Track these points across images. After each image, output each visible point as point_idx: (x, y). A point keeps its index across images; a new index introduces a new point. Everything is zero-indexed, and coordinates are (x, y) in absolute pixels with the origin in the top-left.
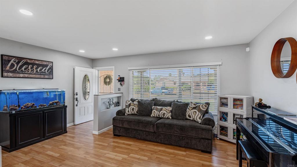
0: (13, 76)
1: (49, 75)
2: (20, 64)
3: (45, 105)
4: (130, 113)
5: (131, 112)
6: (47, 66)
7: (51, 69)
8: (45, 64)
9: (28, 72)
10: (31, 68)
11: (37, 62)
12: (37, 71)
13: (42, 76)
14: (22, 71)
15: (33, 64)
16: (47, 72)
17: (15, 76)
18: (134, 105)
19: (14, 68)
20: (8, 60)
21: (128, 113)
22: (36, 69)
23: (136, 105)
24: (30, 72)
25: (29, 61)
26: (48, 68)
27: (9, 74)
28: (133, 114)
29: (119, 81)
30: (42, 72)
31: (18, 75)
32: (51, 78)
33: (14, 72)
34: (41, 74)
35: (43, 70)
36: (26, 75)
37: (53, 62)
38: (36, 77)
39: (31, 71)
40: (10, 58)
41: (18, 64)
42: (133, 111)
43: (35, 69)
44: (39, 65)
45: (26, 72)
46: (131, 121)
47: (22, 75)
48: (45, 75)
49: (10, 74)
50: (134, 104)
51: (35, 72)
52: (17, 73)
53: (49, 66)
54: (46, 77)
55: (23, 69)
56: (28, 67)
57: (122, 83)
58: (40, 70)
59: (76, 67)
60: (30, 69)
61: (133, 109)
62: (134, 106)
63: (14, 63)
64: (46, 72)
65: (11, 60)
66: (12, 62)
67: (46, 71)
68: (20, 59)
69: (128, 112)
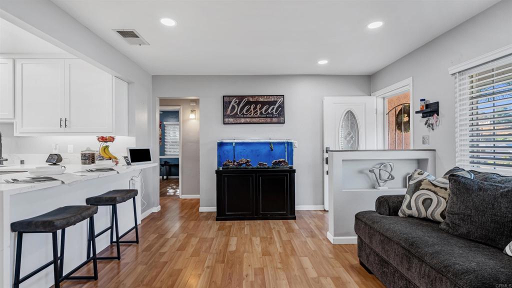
0: (233, 122)
1: (279, 117)
2: (241, 105)
3: (266, 165)
4: (414, 212)
5: (418, 209)
6: (274, 103)
7: (282, 106)
8: (273, 100)
9: (250, 114)
10: (254, 109)
11: (261, 100)
12: (261, 113)
13: (269, 120)
14: (243, 114)
15: (256, 103)
16: (276, 112)
17: (236, 122)
18: (433, 188)
19: (235, 112)
20: (229, 102)
21: (408, 212)
22: (261, 109)
23: (446, 189)
24: (252, 114)
25: (251, 100)
26: (277, 105)
27: (229, 119)
28: (426, 219)
29: (423, 117)
30: (269, 113)
31: (238, 120)
32: (282, 122)
33: (235, 116)
34: (266, 117)
35: (269, 111)
36: (248, 120)
37: (283, 96)
38: (261, 121)
39: (254, 113)
40: (231, 98)
41: (238, 105)
42: (426, 210)
43: (258, 110)
44: (263, 104)
45: (248, 116)
46: (390, 239)
47: (243, 120)
48: (273, 117)
49: (231, 119)
50: (436, 186)
51: (259, 114)
52: (238, 118)
53: (278, 102)
54: (274, 120)
55: (244, 111)
56: (250, 108)
57: (432, 120)
58: (266, 111)
59: (325, 97)
60: (252, 110)
61: (427, 202)
62: (435, 193)
63: (235, 105)
64: (274, 113)
65: (231, 102)
66: (232, 103)
67: (274, 111)
68: (241, 98)
69: (409, 207)
